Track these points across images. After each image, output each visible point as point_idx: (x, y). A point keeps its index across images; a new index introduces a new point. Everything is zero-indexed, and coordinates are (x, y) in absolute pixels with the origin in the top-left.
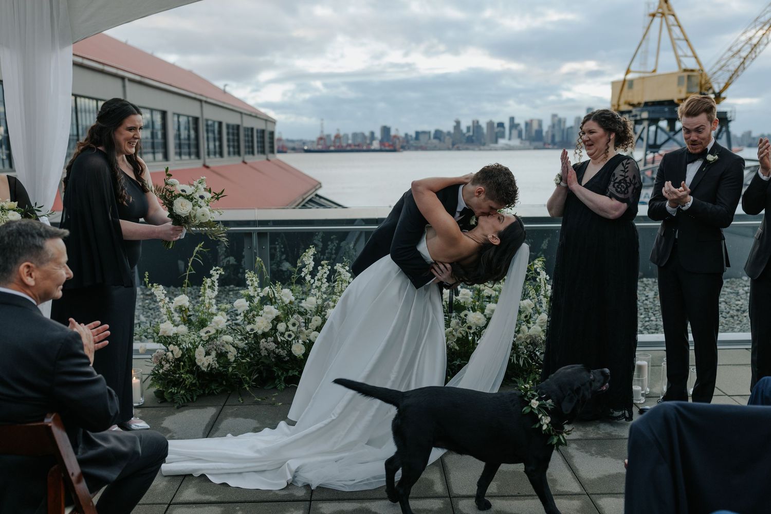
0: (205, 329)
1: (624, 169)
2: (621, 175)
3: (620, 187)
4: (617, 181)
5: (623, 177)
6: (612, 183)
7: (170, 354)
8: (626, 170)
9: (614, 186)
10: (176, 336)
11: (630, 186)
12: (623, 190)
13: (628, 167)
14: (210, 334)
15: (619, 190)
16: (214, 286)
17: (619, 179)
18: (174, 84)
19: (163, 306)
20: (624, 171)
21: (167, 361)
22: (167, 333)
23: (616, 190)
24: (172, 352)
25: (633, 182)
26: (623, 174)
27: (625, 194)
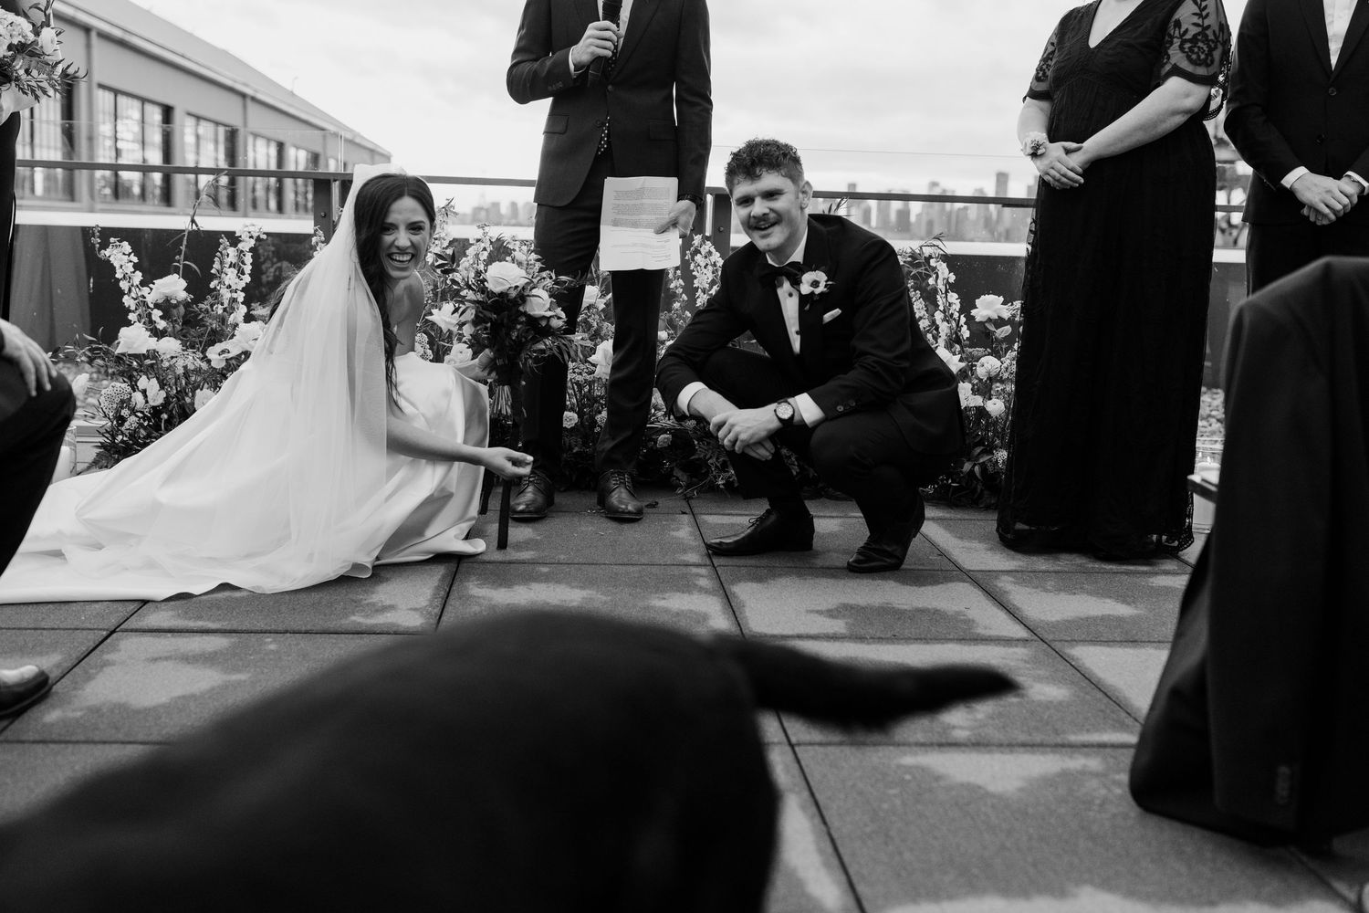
0: (219, 347)
1: (1198, 11)
2: (1195, 24)
3: (1196, 50)
4: (1188, 36)
5: (1199, 29)
6: (1177, 42)
7: (138, 397)
8: (1204, 13)
9: (1181, 48)
10: (153, 354)
11: (1216, 48)
12: (1203, 56)
13: (1206, 6)
14: (230, 356)
15: (1194, 57)
16: (243, 263)
17: (1193, 33)
18: (188, 55)
19: (130, 290)
20: (1200, 15)
21: (133, 411)
22: (135, 346)
23: (1189, 58)
24: (144, 392)
25: (1220, 39)
26: (1200, 22)
27: (1208, 66)
